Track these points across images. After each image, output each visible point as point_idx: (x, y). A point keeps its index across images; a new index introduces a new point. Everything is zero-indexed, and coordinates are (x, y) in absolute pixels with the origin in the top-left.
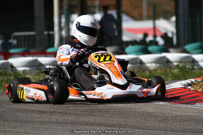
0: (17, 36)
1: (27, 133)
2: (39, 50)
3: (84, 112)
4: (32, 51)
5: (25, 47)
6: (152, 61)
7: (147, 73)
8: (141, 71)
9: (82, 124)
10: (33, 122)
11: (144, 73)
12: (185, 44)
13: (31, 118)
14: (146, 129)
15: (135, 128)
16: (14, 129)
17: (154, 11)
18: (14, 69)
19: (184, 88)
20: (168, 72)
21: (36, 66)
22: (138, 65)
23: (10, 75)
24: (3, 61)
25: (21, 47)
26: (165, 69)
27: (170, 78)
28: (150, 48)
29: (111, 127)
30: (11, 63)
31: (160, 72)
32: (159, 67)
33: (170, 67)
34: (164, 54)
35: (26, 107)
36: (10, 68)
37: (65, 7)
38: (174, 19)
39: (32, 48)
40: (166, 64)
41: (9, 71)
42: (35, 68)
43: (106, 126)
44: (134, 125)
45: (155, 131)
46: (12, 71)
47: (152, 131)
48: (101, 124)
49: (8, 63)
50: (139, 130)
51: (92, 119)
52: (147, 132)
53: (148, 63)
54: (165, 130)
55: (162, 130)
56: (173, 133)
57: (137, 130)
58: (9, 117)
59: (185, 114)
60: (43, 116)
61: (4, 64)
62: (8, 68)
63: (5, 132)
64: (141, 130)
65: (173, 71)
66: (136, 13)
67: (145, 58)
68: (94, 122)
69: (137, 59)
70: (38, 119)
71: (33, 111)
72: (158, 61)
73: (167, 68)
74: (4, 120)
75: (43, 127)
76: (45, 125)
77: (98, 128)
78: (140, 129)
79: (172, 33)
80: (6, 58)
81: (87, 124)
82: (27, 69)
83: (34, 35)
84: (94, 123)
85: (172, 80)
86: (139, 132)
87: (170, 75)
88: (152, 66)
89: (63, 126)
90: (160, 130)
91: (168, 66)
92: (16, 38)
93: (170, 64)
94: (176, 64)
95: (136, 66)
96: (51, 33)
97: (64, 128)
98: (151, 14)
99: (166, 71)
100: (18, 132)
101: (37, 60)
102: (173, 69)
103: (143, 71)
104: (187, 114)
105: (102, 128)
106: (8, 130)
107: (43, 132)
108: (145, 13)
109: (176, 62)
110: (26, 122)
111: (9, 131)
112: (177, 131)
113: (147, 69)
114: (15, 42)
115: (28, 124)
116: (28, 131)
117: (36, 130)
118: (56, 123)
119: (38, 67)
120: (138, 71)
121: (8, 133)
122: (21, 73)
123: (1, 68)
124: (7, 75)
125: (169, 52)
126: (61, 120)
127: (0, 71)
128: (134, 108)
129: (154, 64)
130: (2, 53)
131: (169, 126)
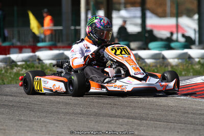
1: (52, 123)
2: (65, 44)
3: (107, 104)
4: (59, 44)
6: (174, 56)
7: (170, 69)
8: (164, 66)
9: (105, 115)
10: (58, 113)
11: (166, 68)
13: (56, 109)
14: (167, 122)
15: (156, 121)
16: (39, 119)
17: (178, 9)
18: (41, 62)
20: (190, 67)
21: (62, 59)
22: (161, 60)
23: (37, 67)
24: (31, 54)
26: (187, 65)
27: (191, 74)
28: (173, 45)
29: (133, 119)
30: (38, 56)
31: (182, 68)
32: (181, 63)
33: (192, 64)
34: (186, 51)
35: (52, 99)
36: (37, 61)
38: (196, 17)
39: (59, 42)
40: (188, 60)
41: (36, 64)
43: (128, 118)
44: (155, 118)
45: (176, 124)
46: (39, 63)
47: (172, 124)
48: (124, 117)
49: (36, 55)
50: (160, 123)
51: (114, 111)
52: (168, 125)
53: (170, 58)
55: (182, 123)
56: (193, 126)
57: (158, 122)
58: (36, 107)
60: (67, 107)
61: (31, 57)
62: (35, 61)
63: (31, 121)
64: (162, 123)
65: (194, 67)
66: (160, 10)
67: (167, 54)
68: (117, 114)
69: (160, 54)
70: (63, 110)
71: (59, 103)
72: (180, 57)
73: (189, 64)
74: (30, 111)
75: (68, 117)
76: (70, 116)
77: (121, 120)
78: (161, 121)
79: (195, 30)
80: (34, 51)
81: (111, 116)
82: (54, 62)
83: (61, 30)
85: (193, 75)
86: (160, 124)
87: (191, 71)
88: (174, 62)
89: (87, 117)
90: (180, 123)
91: (190, 62)
93: (192, 60)
94: (197, 60)
95: (158, 61)
96: (78, 28)
97: (88, 119)
98: (175, 11)
99: (188, 66)
100: (43, 122)
101: (63, 53)
102: (195, 65)
103: (165, 66)
105: (125, 120)
106: (34, 119)
107: (68, 122)
108: (168, 10)
109: (198, 58)
110: (51, 112)
111: (35, 121)
112: (197, 125)
113: (168, 64)
115: (54, 115)
116: (52, 121)
117: (61, 120)
118: (81, 114)
120: (161, 66)
121: (34, 123)
122: (48, 65)
123: (29, 61)
124: (34, 68)
125: (191, 48)
126: (85, 111)
127: (28, 63)
128: (155, 102)
129: (176, 60)
130: (30, 47)
131: (189, 119)
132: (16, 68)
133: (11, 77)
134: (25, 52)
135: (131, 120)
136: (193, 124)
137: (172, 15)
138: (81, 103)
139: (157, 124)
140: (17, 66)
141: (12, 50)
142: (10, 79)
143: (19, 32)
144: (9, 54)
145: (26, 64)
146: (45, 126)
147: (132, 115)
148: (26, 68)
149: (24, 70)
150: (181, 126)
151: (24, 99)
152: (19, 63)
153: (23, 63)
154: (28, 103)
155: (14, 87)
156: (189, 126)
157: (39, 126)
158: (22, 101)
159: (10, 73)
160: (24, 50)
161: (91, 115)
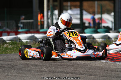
0: (23, 22)
1: (27, 77)
2: (35, 30)
3: (60, 65)
4: (31, 30)
5: (27, 28)
6: (100, 37)
7: (97, 44)
8: (93, 43)
9: (59, 72)
11: (95, 44)
12: (119, 28)
14: (95, 76)
15: (89, 75)
16: (20, 75)
17: (102, 9)
18: (21, 41)
19: (118, 53)
21: (33, 39)
22: (92, 39)
23: (19, 44)
24: (15, 36)
25: (25, 28)
28: (99, 30)
29: (75, 74)
30: (19, 37)
32: (104, 41)
34: (106, 34)
35: (27, 62)
36: (18, 40)
37: (51, 6)
38: (113, 14)
39: (31, 29)
40: (108, 39)
41: (18, 42)
42: (33, 40)
43: (73, 74)
44: (88, 74)
45: (101, 77)
46: (20, 41)
47: (98, 77)
48: (70, 73)
49: (17, 37)
50: (91, 76)
51: (64, 70)
52: (96, 78)
53: (97, 38)
54: (106, 77)
56: (111, 78)
57: (90, 76)
58: (18, 68)
59: (118, 68)
61: (15, 38)
62: (17, 40)
63: (15, 76)
66: (91, 10)
67: (96, 36)
69: (91, 36)
70: (34, 69)
71: (31, 65)
72: (103, 37)
74: (14, 70)
75: (37, 73)
77: (68, 75)
78: (92, 76)
79: (112, 22)
80: (16, 35)
81: (62, 72)
82: (28, 41)
83: (32, 22)
84: (66, 72)
86: (91, 77)
88: (100, 40)
89: (48, 73)
90: (103, 76)
91: (109, 40)
92: (22, 23)
93: (110, 39)
95: (90, 40)
98: (100, 10)
99: (108, 43)
101: (34, 36)
102: (112, 42)
104: (119, 68)
108: (96, 10)
109: (114, 38)
110: (27, 70)
111: (17, 76)
112: (113, 77)
113: (96, 42)
114: (22, 25)
115: (28, 72)
116: (27, 76)
117: (32, 75)
118: (44, 71)
119: (34, 40)
122: (25, 43)
123: (13, 40)
124: (17, 44)
125: (109, 32)
126: (47, 70)
127: (13, 42)
128: (89, 64)
129: (101, 39)
130: (14, 32)
131: (109, 74)
132: (6, 45)
133: (3, 50)
134: (11, 35)
135: (74, 75)
136: (110, 77)
137: (98, 13)
138: (45, 65)
139: (89, 77)
140: (6, 43)
141: (4, 34)
142: (2, 51)
143: (7, 23)
144: (2, 36)
145: (12, 42)
146: (23, 79)
147: (75, 72)
148: (12, 45)
149: (11, 46)
150: (104, 78)
151: (10, 63)
152: (8, 42)
153: (10, 41)
154: (13, 65)
155: (4, 56)
156: (108, 78)
157: (19, 79)
158: (9, 64)
159: (2, 47)
160: (11, 34)
161: (50, 72)
